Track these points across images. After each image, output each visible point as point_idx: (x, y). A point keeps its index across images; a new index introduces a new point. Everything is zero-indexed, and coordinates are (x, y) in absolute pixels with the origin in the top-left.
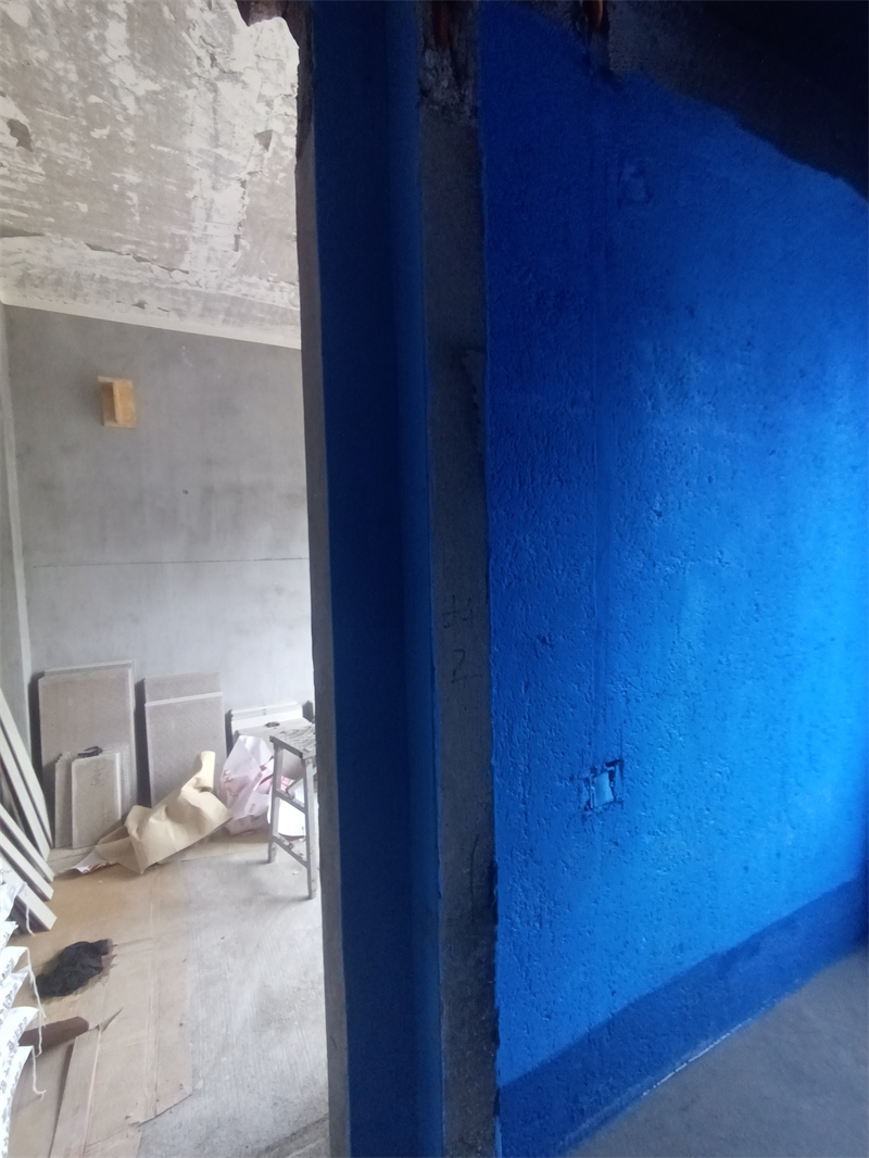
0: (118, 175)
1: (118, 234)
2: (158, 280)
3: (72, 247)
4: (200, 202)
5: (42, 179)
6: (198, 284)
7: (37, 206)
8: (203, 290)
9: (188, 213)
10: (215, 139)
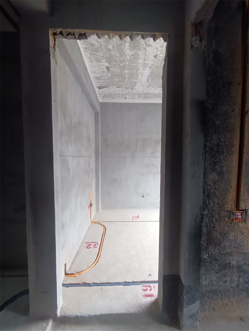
0: (124, 72)
1: (123, 84)
2: (130, 92)
3: (114, 88)
4: (140, 73)
5: (110, 76)
6: (138, 92)
7: (109, 81)
8: (139, 92)
9: (138, 76)
10: (145, 60)
